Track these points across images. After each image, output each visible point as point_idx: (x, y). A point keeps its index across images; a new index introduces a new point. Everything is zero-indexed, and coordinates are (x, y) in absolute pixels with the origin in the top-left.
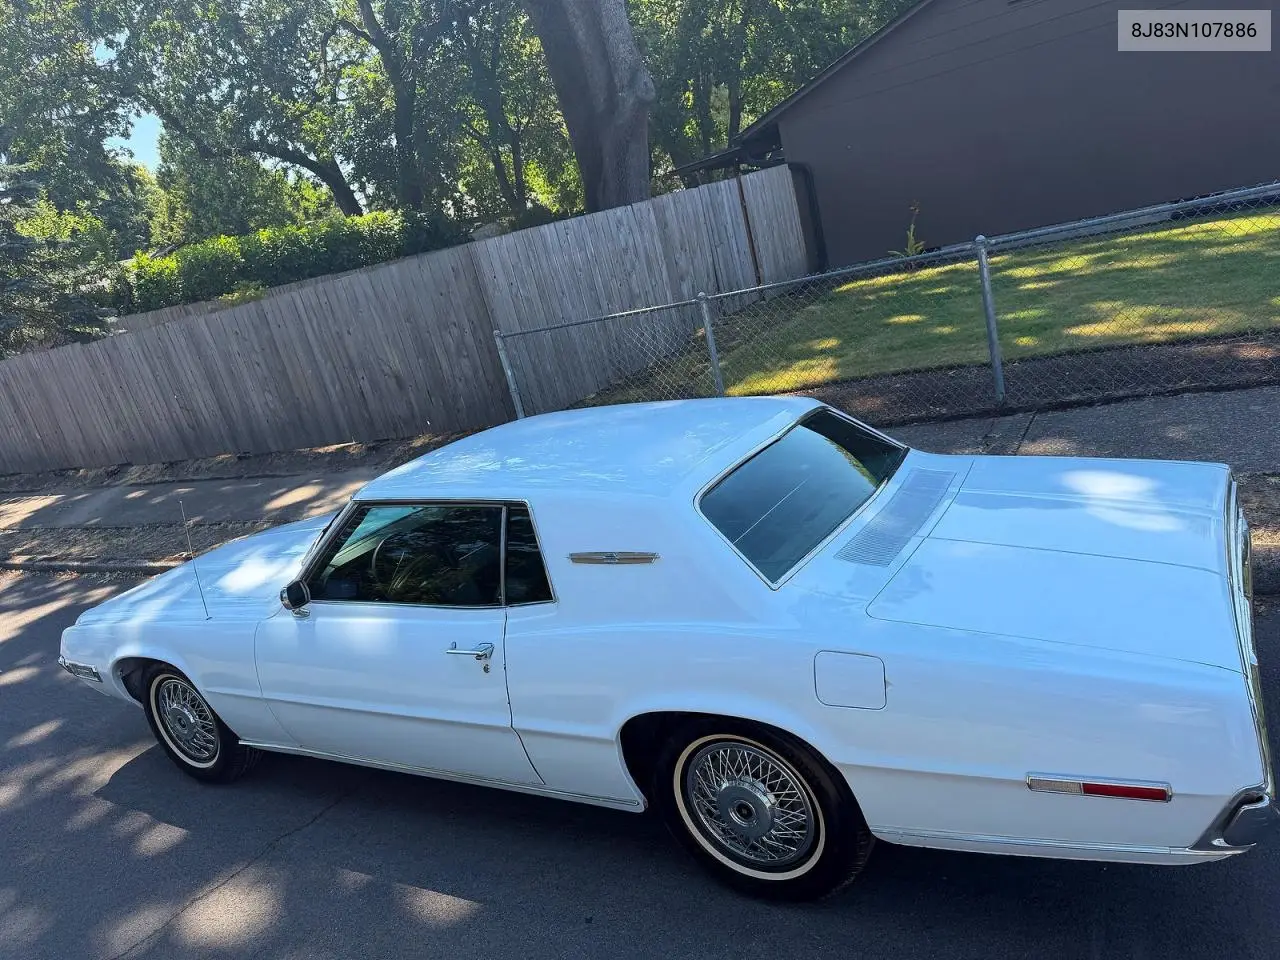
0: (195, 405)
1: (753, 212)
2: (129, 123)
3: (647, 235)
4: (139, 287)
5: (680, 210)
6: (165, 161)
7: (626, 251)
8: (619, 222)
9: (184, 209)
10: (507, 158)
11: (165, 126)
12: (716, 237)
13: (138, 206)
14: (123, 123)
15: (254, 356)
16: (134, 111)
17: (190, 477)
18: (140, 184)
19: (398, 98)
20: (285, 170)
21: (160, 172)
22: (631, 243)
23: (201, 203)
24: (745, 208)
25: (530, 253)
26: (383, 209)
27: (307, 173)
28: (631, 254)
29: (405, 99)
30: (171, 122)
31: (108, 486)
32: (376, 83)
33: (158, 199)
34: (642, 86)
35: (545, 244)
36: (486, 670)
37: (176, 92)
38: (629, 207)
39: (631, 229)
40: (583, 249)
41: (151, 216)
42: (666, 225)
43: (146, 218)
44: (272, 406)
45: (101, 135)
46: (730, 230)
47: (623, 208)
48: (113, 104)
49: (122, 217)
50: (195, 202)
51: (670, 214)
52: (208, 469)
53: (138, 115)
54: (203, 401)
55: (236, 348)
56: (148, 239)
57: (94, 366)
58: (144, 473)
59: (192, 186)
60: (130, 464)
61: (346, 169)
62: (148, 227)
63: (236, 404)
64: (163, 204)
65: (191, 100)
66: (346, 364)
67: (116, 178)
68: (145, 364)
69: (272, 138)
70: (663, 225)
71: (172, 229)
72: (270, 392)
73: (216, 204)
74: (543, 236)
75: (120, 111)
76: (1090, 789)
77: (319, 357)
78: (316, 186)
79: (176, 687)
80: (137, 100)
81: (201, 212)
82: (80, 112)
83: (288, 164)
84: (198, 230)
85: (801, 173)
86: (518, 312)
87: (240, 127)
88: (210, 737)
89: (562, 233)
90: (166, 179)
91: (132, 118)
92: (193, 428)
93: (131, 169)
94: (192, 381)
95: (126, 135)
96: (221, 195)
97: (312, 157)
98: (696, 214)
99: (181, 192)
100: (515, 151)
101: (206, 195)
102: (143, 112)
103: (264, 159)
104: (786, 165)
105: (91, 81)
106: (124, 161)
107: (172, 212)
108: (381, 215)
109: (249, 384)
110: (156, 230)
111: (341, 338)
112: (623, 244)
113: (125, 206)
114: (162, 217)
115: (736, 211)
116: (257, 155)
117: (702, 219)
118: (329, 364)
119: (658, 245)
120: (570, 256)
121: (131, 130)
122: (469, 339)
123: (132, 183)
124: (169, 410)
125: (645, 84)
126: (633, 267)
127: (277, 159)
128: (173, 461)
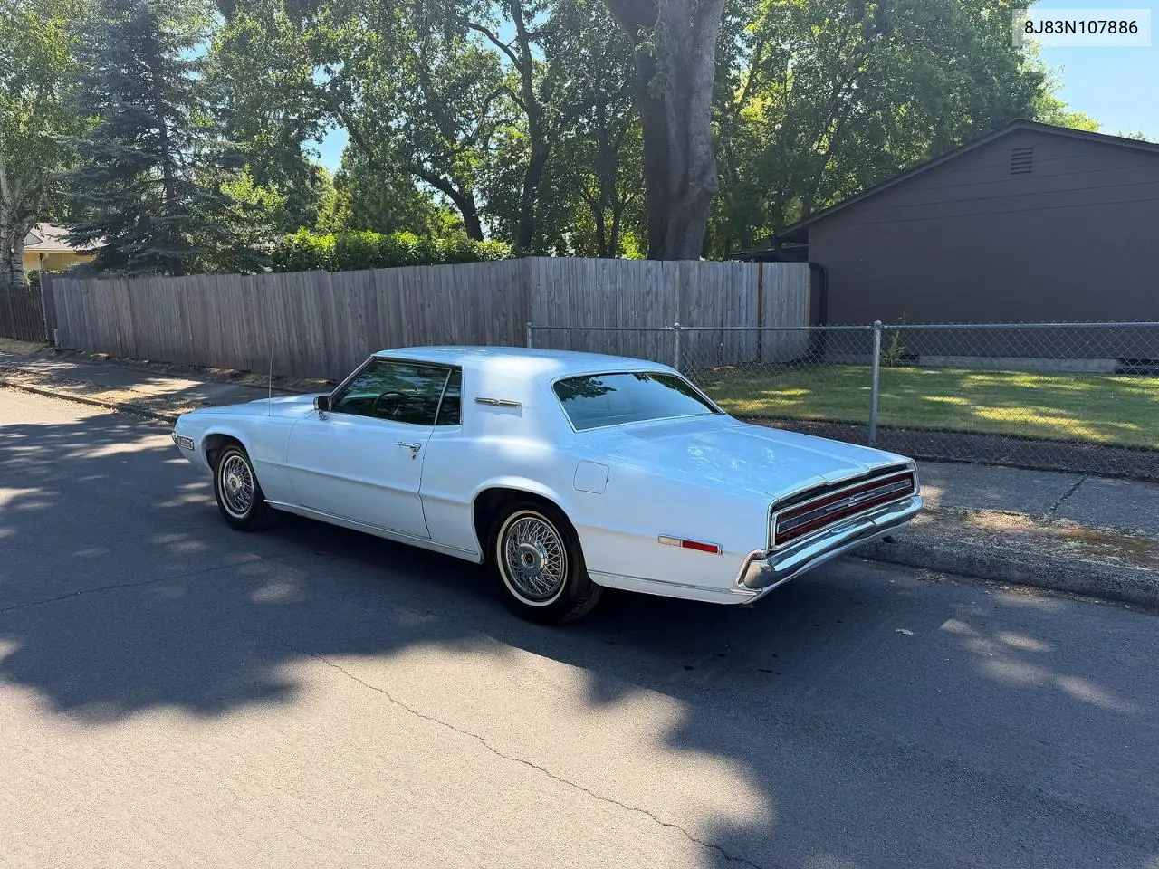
0: (308, 337)
1: (767, 293)
2: (325, 132)
3: (669, 286)
4: (295, 254)
5: (703, 275)
6: (344, 167)
7: (648, 293)
8: (649, 271)
9: (347, 208)
10: (609, 222)
11: (350, 140)
12: (729, 304)
13: (314, 198)
14: (320, 131)
15: (360, 309)
16: (331, 124)
17: (290, 389)
18: (321, 181)
19: (534, 157)
20: (432, 193)
21: (337, 176)
22: (654, 289)
23: (362, 207)
24: (761, 288)
25: (571, 276)
26: (499, 241)
27: (449, 200)
28: (652, 297)
29: (539, 158)
30: (355, 136)
31: (229, 383)
32: (520, 141)
33: (330, 195)
34: (709, 181)
35: (584, 272)
36: (414, 457)
37: (366, 116)
38: (660, 262)
39: (657, 278)
40: (614, 282)
41: (320, 207)
42: (688, 284)
43: (317, 209)
44: (362, 349)
45: (301, 138)
46: (744, 300)
47: (655, 262)
48: (317, 115)
49: (299, 204)
50: (357, 204)
51: (694, 275)
52: (303, 386)
53: (333, 127)
54: (314, 333)
55: (348, 301)
56: (314, 224)
57: (246, 292)
58: (257, 380)
59: (359, 191)
60: (248, 372)
61: (479, 203)
62: (316, 216)
63: (337, 341)
64: (333, 201)
65: (375, 123)
66: (421, 329)
67: (303, 172)
68: (281, 300)
69: (428, 165)
70: (685, 284)
71: (334, 221)
72: (363, 338)
73: (373, 209)
74: (584, 266)
75: (321, 122)
76: (687, 544)
77: (404, 319)
78: (452, 211)
79: (237, 460)
80: (335, 115)
81: (360, 213)
82: (291, 117)
83: (435, 189)
84: (352, 224)
85: (819, 273)
86: (549, 315)
87: (404, 151)
88: (248, 497)
89: (600, 268)
90: (340, 182)
91: (328, 129)
92: (302, 354)
93: (316, 169)
94: (311, 318)
95: (319, 140)
96: (379, 203)
97: (456, 188)
98: (716, 282)
99: (349, 194)
100: (616, 219)
101: (367, 199)
102: (338, 127)
103: (418, 181)
104: (807, 264)
105: (306, 95)
106: (313, 160)
107: (338, 206)
108: (495, 244)
109: (350, 330)
110: (321, 219)
111: (423, 308)
112: (648, 288)
113: (304, 197)
114: (329, 210)
115: (752, 288)
116: (413, 176)
117: (720, 286)
118: (410, 327)
119: (677, 298)
120: (602, 285)
121: (324, 138)
122: (511, 324)
123: (314, 179)
124: (289, 337)
125: (712, 179)
126: (651, 306)
127: (428, 183)
128: (280, 375)
